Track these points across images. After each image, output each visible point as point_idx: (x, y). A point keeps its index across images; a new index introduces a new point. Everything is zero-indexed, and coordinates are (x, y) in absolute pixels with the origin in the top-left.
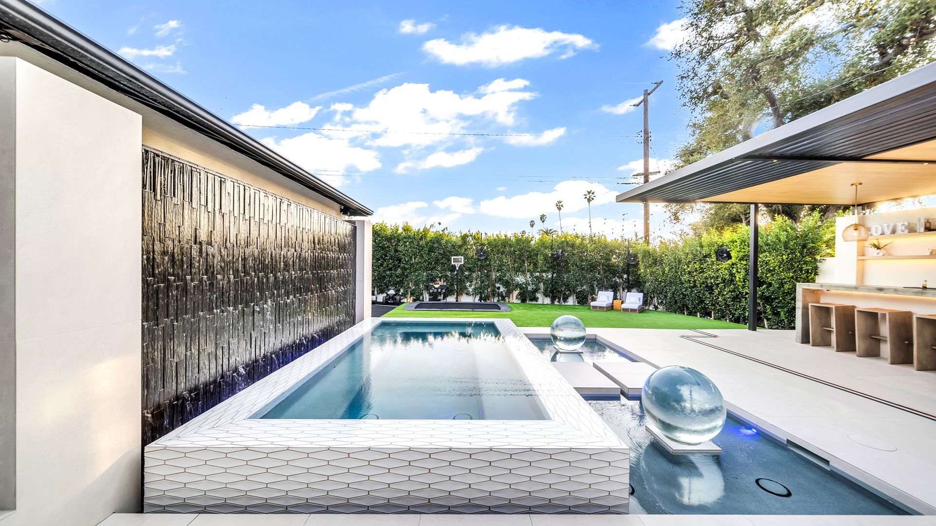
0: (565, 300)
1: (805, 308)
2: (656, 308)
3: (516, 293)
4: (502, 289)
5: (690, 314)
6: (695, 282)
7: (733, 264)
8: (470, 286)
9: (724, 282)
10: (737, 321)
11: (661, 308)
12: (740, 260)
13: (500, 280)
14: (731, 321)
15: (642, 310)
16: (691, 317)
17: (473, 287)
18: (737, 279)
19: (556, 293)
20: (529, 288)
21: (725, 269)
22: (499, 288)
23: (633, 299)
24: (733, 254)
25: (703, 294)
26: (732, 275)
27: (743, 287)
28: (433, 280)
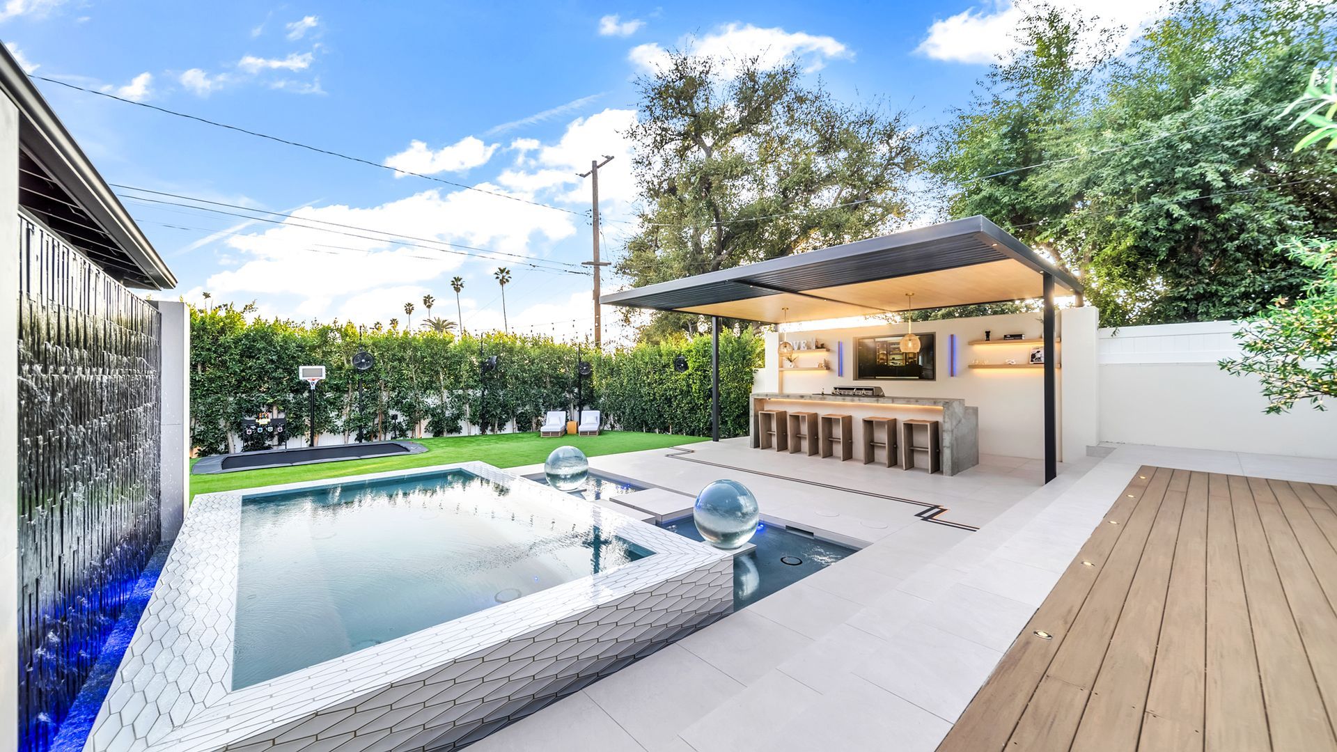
0: (501, 426)
1: (756, 416)
2: (613, 427)
3: (424, 423)
4: (401, 418)
5: (650, 430)
6: (654, 394)
7: (690, 375)
8: (338, 416)
9: (681, 394)
10: (692, 434)
11: (617, 426)
12: (696, 371)
13: (397, 403)
14: (687, 434)
15: (601, 432)
16: (651, 435)
17: (344, 418)
18: (694, 390)
19: (487, 418)
20: (448, 414)
21: (683, 380)
22: (395, 417)
23: (590, 419)
24: (690, 364)
25: (663, 408)
26: (689, 386)
27: (698, 399)
28: (254, 410)
